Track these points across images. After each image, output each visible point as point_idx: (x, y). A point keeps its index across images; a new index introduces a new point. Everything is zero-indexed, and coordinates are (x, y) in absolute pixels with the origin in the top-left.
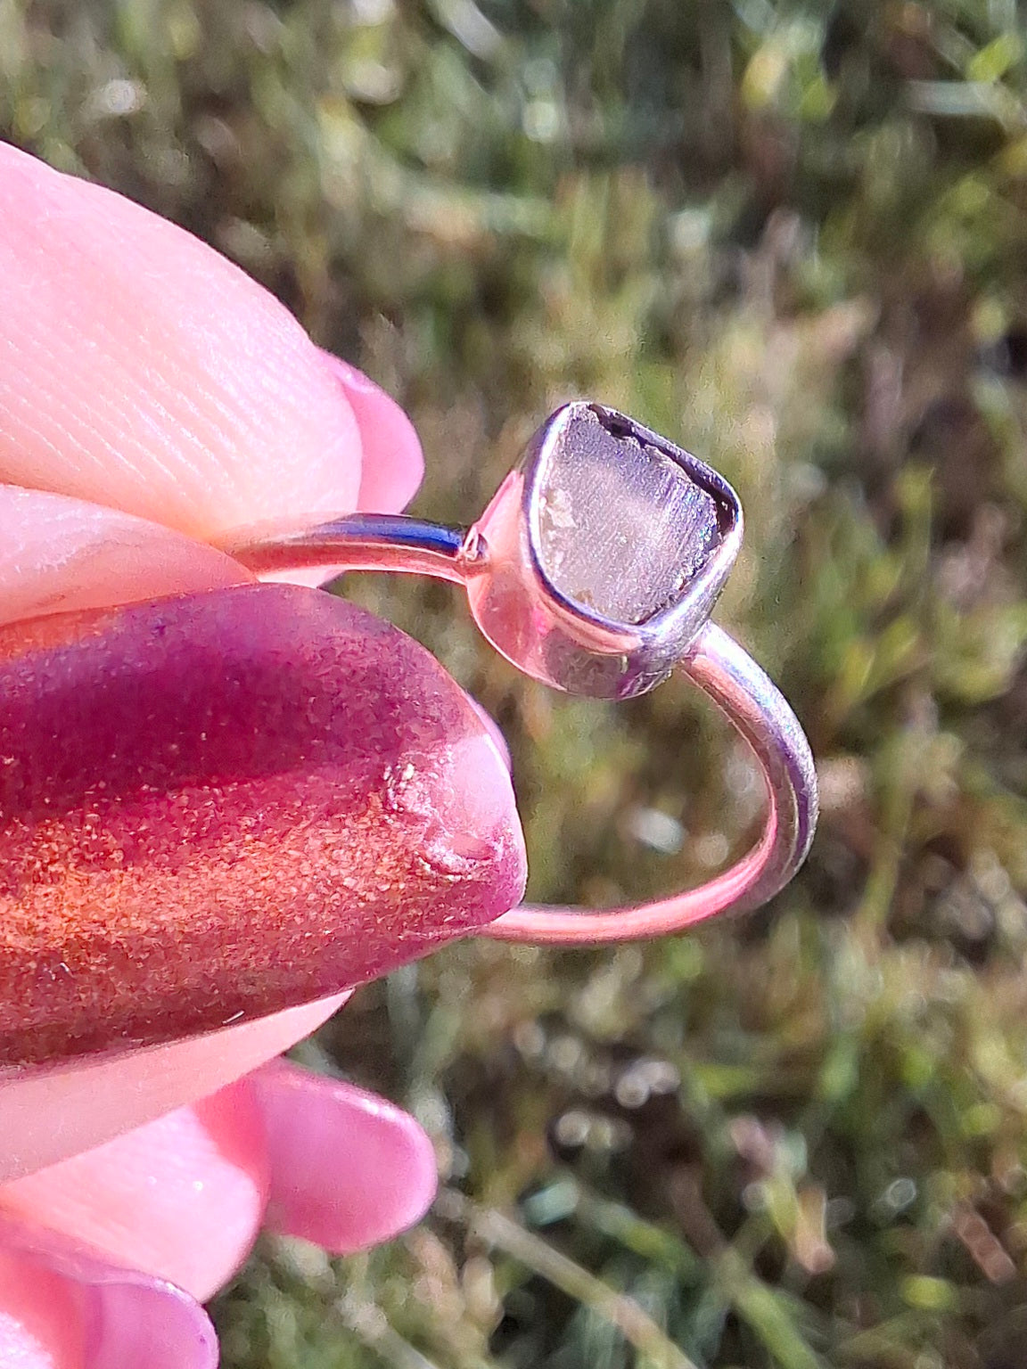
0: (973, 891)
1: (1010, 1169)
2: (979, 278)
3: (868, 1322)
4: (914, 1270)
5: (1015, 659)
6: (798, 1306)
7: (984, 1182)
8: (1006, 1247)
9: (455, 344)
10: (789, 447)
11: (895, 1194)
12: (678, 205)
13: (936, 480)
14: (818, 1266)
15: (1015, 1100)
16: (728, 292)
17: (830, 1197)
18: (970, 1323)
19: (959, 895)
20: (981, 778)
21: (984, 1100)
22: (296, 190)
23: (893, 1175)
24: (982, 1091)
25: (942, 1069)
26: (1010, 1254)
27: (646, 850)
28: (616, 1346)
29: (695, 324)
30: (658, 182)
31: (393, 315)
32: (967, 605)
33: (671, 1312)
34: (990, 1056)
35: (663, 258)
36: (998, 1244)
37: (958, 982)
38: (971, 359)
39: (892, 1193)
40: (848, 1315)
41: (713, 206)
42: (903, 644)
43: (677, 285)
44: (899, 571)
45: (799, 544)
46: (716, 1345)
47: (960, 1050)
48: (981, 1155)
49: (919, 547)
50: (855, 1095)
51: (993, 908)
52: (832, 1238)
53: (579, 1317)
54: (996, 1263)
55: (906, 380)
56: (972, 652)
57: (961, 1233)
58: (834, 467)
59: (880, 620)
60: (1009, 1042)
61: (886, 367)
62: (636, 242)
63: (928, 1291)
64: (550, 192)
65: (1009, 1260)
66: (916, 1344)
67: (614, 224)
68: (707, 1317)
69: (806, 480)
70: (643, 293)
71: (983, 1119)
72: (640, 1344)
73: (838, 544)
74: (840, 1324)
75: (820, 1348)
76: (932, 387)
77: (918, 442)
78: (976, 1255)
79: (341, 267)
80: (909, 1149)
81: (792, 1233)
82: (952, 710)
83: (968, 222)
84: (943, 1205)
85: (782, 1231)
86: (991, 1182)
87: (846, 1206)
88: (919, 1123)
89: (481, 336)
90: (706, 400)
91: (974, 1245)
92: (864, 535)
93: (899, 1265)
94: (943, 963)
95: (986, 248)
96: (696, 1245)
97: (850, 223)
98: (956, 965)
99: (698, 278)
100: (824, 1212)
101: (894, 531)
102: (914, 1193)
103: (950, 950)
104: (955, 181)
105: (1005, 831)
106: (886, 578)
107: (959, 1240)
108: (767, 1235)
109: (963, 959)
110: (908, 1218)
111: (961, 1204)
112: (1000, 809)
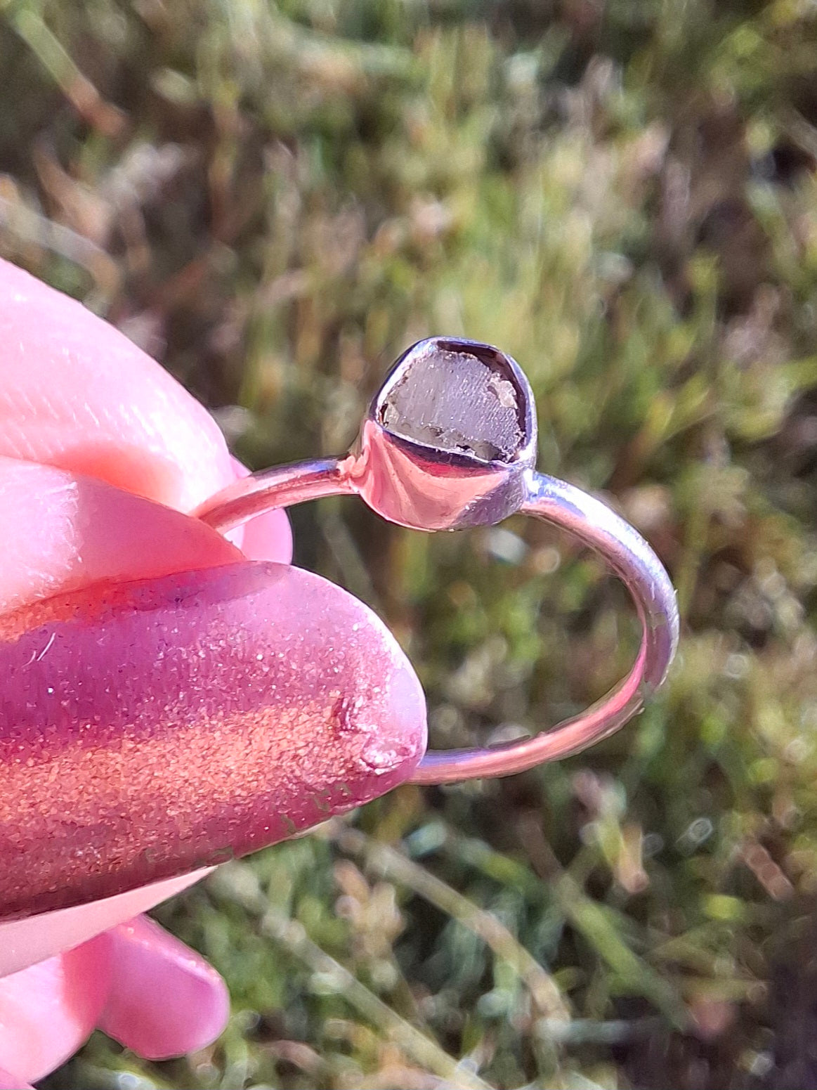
0: (756, 591)
1: (787, 810)
2: (750, 104)
3: (676, 932)
4: (712, 890)
5: (785, 407)
6: (619, 919)
7: (766, 820)
8: (784, 871)
9: (337, 165)
10: (601, 241)
11: (695, 831)
12: (512, 51)
13: (719, 265)
14: (638, 887)
15: (790, 756)
16: (553, 120)
17: (646, 833)
18: (756, 932)
19: (745, 594)
20: (759, 501)
21: (765, 755)
22: (213, 45)
23: (694, 815)
24: (764, 748)
25: (731, 731)
26: (788, 877)
27: (494, 561)
28: (477, 952)
29: (525, 146)
30: (495, 34)
31: (290, 143)
32: (745, 365)
33: (520, 924)
34: (770, 721)
35: (500, 92)
36: (777, 868)
37: (742, 664)
38: (744, 169)
39: (694, 829)
40: (660, 926)
41: (539, 52)
42: (696, 398)
43: (512, 115)
44: (693, 339)
45: (611, 317)
46: (556, 951)
47: (745, 716)
48: (763, 799)
49: (707, 320)
50: (663, 752)
51: (772, 603)
52: (647, 866)
53: (448, 929)
54: (776, 884)
55: (693, 185)
56: (751, 401)
57: (748, 861)
58: (639, 255)
59: (679, 377)
60: (785, 711)
61: (678, 178)
62: (479, 81)
63: (723, 907)
64: (409, 43)
65: (788, 882)
66: (714, 949)
67: (462, 67)
68: (548, 929)
69: (615, 266)
70: (484, 121)
71: (764, 770)
72: (496, 949)
73: (642, 316)
74: (654, 933)
75: (639, 952)
76: (713, 190)
77: (704, 235)
78: (760, 878)
79: (248, 104)
80: (706, 793)
81: (615, 860)
82: (739, 448)
83: (741, 61)
84: (735, 839)
85: (608, 858)
86: (772, 820)
87: (658, 840)
88: (714, 774)
89: (358, 157)
90: (535, 204)
91: (759, 871)
92: (663, 309)
93: (700, 886)
94: (731, 648)
95: (755, 81)
96: (539, 871)
97: (647, 62)
98: (741, 650)
99: (528, 111)
100: (640, 846)
101: (687, 306)
102: (711, 830)
103: (737, 637)
104: (731, 30)
105: (779, 542)
106: (681, 343)
107: (747, 867)
108: (596, 863)
109: (747, 645)
110: (706, 849)
111: (747, 838)
112: (776, 526)
